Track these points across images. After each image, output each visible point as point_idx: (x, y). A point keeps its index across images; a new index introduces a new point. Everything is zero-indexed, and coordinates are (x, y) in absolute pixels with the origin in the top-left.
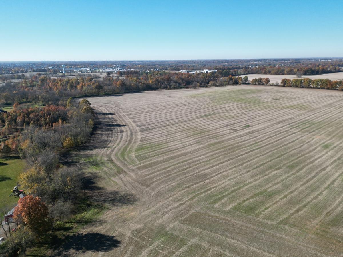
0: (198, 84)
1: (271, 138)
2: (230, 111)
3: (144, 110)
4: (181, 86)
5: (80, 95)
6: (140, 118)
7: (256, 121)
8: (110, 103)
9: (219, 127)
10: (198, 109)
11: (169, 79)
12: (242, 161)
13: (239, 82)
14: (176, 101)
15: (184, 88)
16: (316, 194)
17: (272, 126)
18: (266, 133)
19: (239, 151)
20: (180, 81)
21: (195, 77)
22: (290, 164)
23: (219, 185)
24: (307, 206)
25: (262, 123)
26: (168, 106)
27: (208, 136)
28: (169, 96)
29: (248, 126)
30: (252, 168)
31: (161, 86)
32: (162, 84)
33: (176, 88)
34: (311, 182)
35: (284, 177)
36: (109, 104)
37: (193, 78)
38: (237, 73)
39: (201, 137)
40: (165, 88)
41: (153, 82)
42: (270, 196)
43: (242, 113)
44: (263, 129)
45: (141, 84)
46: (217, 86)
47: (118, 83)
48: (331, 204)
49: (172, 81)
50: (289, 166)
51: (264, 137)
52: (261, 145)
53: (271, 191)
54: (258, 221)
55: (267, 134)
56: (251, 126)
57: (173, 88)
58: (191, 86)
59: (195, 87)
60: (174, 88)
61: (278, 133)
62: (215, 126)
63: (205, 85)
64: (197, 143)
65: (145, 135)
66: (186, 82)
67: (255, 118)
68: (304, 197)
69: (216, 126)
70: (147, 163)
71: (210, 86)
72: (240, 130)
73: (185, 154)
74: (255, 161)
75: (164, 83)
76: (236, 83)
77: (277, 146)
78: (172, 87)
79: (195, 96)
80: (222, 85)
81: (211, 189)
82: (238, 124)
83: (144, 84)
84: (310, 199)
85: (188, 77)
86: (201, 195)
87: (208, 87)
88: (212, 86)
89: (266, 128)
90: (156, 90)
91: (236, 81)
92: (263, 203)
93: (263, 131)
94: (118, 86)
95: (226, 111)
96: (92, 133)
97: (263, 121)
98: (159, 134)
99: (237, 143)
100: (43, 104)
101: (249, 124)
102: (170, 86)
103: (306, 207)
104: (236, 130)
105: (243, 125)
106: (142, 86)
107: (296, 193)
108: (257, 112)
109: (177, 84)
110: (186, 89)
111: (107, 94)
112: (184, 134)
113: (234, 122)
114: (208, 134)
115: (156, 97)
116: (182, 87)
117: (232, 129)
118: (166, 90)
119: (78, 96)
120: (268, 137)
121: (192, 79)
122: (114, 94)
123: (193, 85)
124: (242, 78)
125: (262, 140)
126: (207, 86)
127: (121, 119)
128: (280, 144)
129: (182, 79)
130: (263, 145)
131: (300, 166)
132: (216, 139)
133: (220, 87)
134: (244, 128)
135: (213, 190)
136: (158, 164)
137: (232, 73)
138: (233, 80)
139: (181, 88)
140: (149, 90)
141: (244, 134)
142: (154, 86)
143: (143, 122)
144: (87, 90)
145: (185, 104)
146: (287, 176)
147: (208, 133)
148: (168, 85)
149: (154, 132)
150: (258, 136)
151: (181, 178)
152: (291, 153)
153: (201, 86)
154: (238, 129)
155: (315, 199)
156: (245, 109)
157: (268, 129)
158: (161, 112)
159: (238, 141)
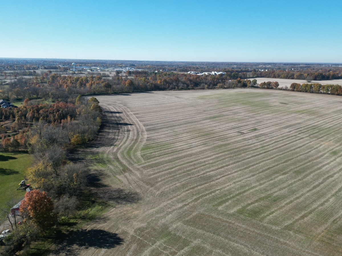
0: (206, 86)
1: (278, 143)
2: (238, 113)
3: (152, 110)
4: (189, 87)
5: (89, 93)
6: (147, 118)
7: (264, 124)
8: (118, 102)
9: (226, 129)
10: (205, 111)
11: (177, 80)
12: (248, 164)
13: (248, 85)
14: (183, 102)
15: (191, 89)
16: (322, 200)
17: (279, 131)
18: (273, 137)
19: (245, 154)
20: (188, 82)
21: (203, 79)
22: (297, 169)
23: (224, 188)
24: (313, 213)
25: (269, 127)
26: (175, 107)
27: (214, 138)
28: (177, 97)
29: (255, 130)
30: (258, 172)
31: (169, 86)
32: (170, 85)
33: (184, 89)
34: (318, 189)
35: (290, 182)
36: (117, 103)
37: (201, 79)
38: (245, 76)
39: (207, 139)
40: (173, 89)
41: (161, 82)
42: (275, 201)
43: (250, 116)
44: (271, 133)
45: (149, 84)
46: (225, 88)
47: (127, 83)
49: (180, 82)
50: (295, 172)
51: (271, 141)
52: (268, 149)
53: (277, 196)
54: (262, 225)
55: (275, 138)
56: (258, 130)
57: (181, 89)
58: (199, 87)
59: (203, 89)
60: (182, 89)
61: (285, 138)
62: (222, 128)
63: (213, 87)
64: (203, 145)
65: (151, 134)
66: (194, 84)
67: (262, 122)
68: (310, 203)
69: (223, 128)
70: (152, 163)
71: (219, 88)
72: (247, 133)
73: (191, 155)
74: (262, 165)
75: (173, 83)
76: (245, 86)
77: (284, 150)
78: (180, 88)
79: (202, 98)
80: (230, 87)
81: (215, 191)
82: (245, 127)
83: (152, 84)
84: (316, 206)
85: (197, 79)
86: (205, 197)
87: (216, 89)
88: (220, 88)
89: (273, 132)
90: (163, 91)
91: (245, 84)
92: (268, 207)
93: (270, 134)
94: (126, 86)
95: (233, 113)
96: (99, 131)
97: (270, 125)
98: (165, 134)
99: (244, 146)
100: (53, 100)
101: (256, 127)
102: (178, 87)
103: (311, 213)
104: (243, 133)
105: (250, 128)
106: (150, 86)
107: (302, 199)
108: (265, 115)
109: (185, 85)
110: (194, 90)
111: (116, 93)
112: (190, 135)
113: (241, 125)
114: (214, 136)
115: (164, 98)
116: (190, 88)
117: (238, 132)
118: (174, 91)
119: (87, 94)
120: (275, 141)
121: (201, 80)
122: (122, 93)
123: (201, 87)
124: (251, 81)
125: (269, 144)
126: (215, 88)
127: (128, 118)
128: (287, 149)
129: (191, 81)
130: (270, 149)
131: (307, 172)
132: (222, 141)
133: (228, 89)
134: (251, 131)
135: (217, 192)
136: (163, 164)
137: (241, 76)
138: (242, 82)
139: (189, 89)
140: (157, 91)
141: (251, 137)
142: (162, 87)
143: (150, 122)
144: (96, 89)
145: (192, 105)
146: (293, 181)
147: (214, 135)
148: (176, 86)
149: (160, 132)
150: (265, 140)
151: (185, 179)
152: (299, 158)
153: (209, 88)
154: (245, 132)
155: (322, 206)
156: (253, 112)
157: (276, 134)
158: (168, 113)
159: (244, 145)
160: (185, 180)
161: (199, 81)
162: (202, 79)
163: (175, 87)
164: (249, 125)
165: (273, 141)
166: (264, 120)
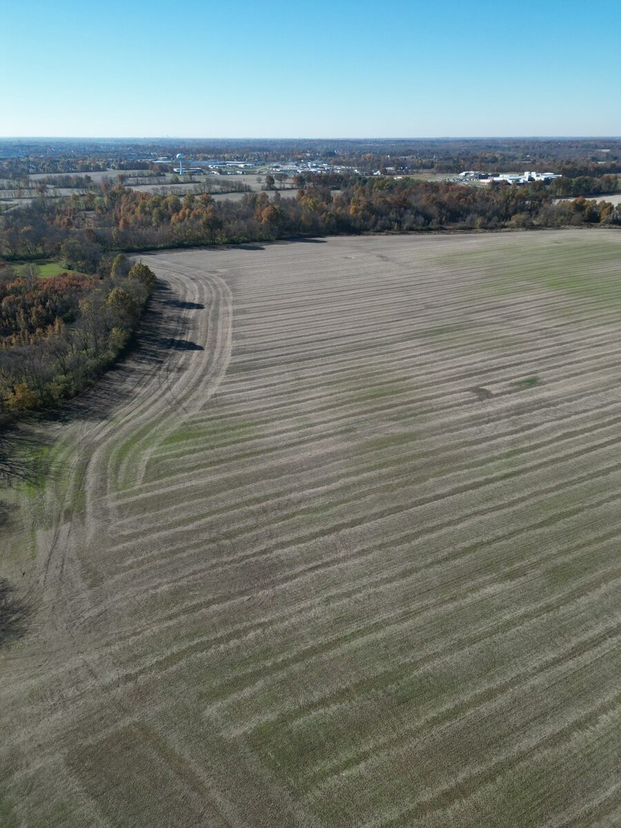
0: (479, 221)
1: (570, 439)
2: (516, 319)
3: (287, 301)
4: (430, 226)
5: (168, 244)
6: (257, 327)
7: (569, 364)
8: (221, 271)
9: (445, 376)
10: (428, 307)
11: (404, 205)
12: (421, 522)
13: (602, 217)
14: (387, 275)
15: (437, 229)
16: (573, 715)
17: (603, 391)
18: (569, 416)
19: (440, 478)
20: (433, 210)
21: (479, 200)
22: (566, 560)
23: (283, 619)
24: (499, 779)
25: (582, 373)
26: (356, 291)
27: (391, 410)
28: (381, 257)
29: (532, 382)
30: (429, 560)
31: (376, 222)
32: (379, 217)
33: (417, 230)
34: (588, 657)
35: (508, 617)
36: (215, 275)
37: (472, 201)
38: (613, 186)
39: (365, 412)
40: (386, 229)
41: (356, 211)
42: (404, 701)
43: (544, 331)
44: (570, 400)
45: (324, 215)
46: (533, 227)
47: (265, 213)
48: (597, 785)
49: (409, 211)
50: (555, 569)
51: (553, 429)
52: (524, 461)
53: (427, 675)
54: (290, 815)
55: (573, 418)
56: (540, 384)
57: (407, 229)
58: (459, 225)
59: (469, 229)
60: (410, 230)
61: (607, 420)
62: (436, 372)
63: (498, 225)
64: (341, 432)
65: (231, 385)
66: (449, 214)
67: (571, 354)
68: (518, 724)
69: (439, 371)
71: (513, 228)
72: (497, 395)
73: (280, 471)
74: (461, 531)
75: (388, 214)
76: (592, 219)
77: (573, 472)
78: (405, 226)
79: (448, 261)
80: (549, 225)
81: (246, 631)
82: (508, 369)
83: (331, 216)
84: (534, 743)
85: (460, 199)
86: (202, 651)
87: (507, 229)
88: (518, 226)
89: (581, 397)
90: (359, 234)
91: (595, 214)
92: (361, 728)
93: (566, 404)
94: (263, 222)
95: (504, 318)
96: (112, 366)
97: (587, 368)
98: (266, 386)
99: (456, 447)
100: (70, 264)
101: (539, 375)
102: (400, 223)
103: (493, 780)
104: (488, 395)
105: (518, 376)
106: (327, 222)
107: (502, 700)
108: (593, 329)
109: (421, 219)
110: (442, 233)
111: (234, 243)
112: (331, 395)
113: (499, 363)
114: (395, 402)
115: (346, 258)
116: (433, 227)
117: (476, 390)
118: (387, 235)
119: (162, 245)
120: (565, 431)
121: (470, 203)
122: (247, 242)
123: (466, 224)
125: (539, 442)
126: (504, 227)
127: (210, 325)
128: (584, 468)
129: (441, 205)
130: (528, 465)
132: (405, 424)
133: (540, 231)
134: (515, 387)
135: (251, 635)
138: (587, 210)
139: (429, 230)
140: (342, 235)
141: (498, 413)
142: (357, 225)
143: (256, 340)
144: (185, 232)
145: (406, 285)
146: (522, 611)
147: (397, 397)
148: (396, 221)
149: (258, 378)
150: (535, 425)
151: (196, 567)
152: (598, 511)
153: (486, 228)
154: (494, 392)
155: (554, 745)
156: (563, 316)
157: (585, 402)
158: (324, 311)
159: (461, 440)
160: (195, 573)
161: (466, 206)
162: (475, 201)
163: (391, 224)
164: (525, 362)
165: (559, 434)
166: (580, 345)
